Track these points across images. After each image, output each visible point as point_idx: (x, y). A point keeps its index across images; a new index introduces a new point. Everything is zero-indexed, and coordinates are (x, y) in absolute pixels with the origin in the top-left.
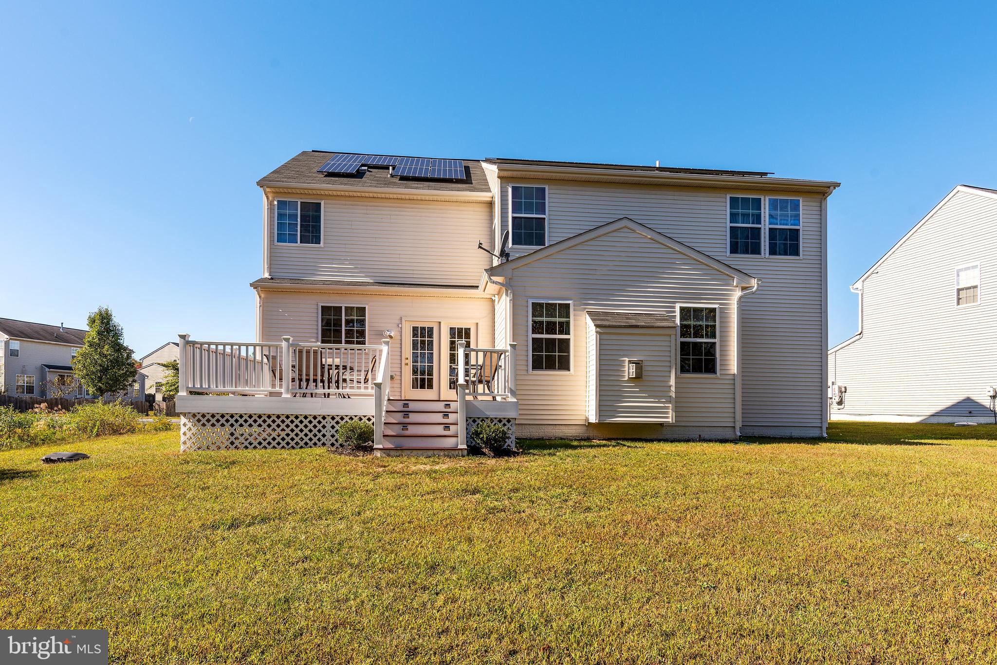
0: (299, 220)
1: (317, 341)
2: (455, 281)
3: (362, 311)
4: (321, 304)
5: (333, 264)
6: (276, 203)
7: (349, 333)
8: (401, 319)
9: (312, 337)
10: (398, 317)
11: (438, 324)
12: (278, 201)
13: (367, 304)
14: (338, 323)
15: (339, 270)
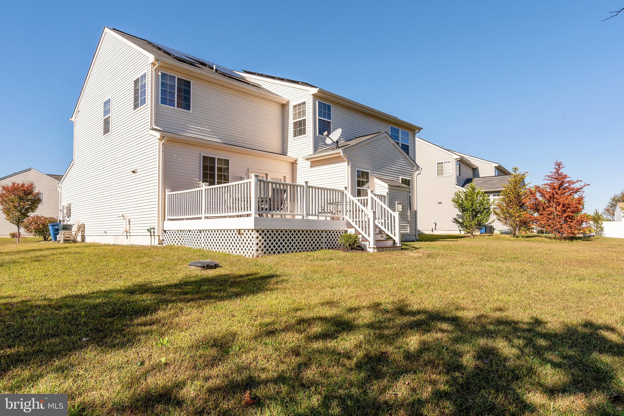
0: (176, 90)
1: (200, 180)
2: (268, 149)
3: (227, 162)
4: (202, 155)
5: (198, 126)
6: (160, 74)
7: (220, 177)
8: (248, 169)
9: (196, 177)
10: (247, 169)
11: (265, 175)
12: (162, 73)
13: (229, 158)
14: (213, 168)
15: (202, 131)
